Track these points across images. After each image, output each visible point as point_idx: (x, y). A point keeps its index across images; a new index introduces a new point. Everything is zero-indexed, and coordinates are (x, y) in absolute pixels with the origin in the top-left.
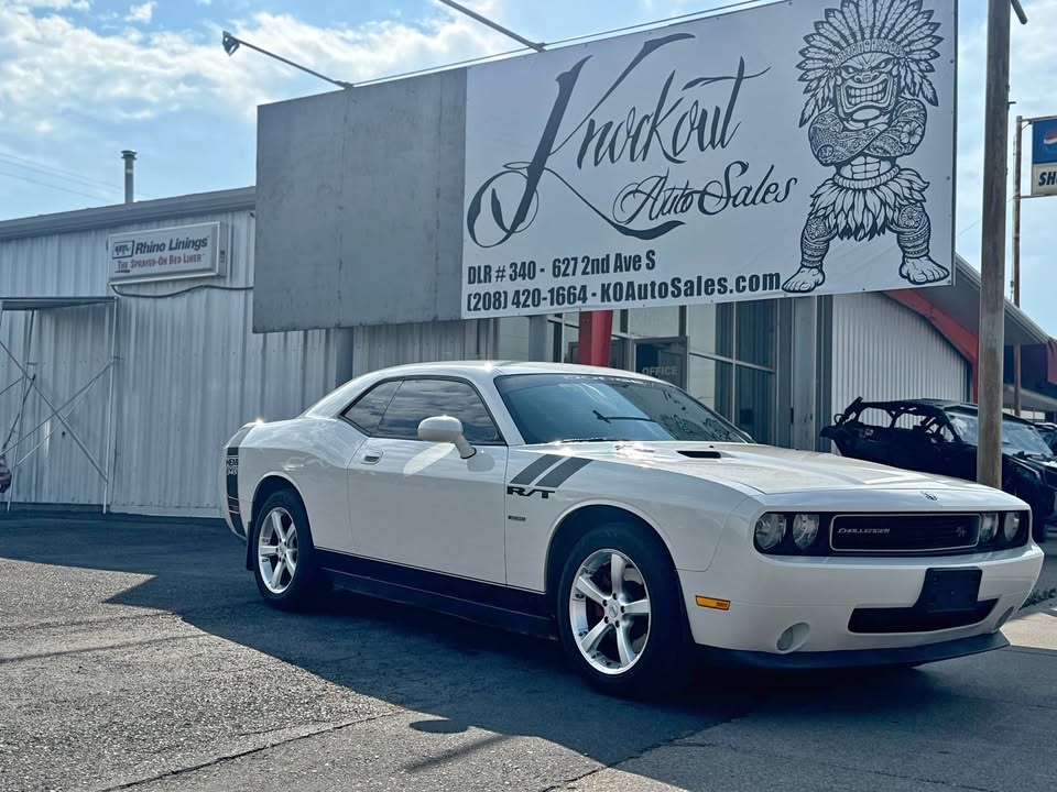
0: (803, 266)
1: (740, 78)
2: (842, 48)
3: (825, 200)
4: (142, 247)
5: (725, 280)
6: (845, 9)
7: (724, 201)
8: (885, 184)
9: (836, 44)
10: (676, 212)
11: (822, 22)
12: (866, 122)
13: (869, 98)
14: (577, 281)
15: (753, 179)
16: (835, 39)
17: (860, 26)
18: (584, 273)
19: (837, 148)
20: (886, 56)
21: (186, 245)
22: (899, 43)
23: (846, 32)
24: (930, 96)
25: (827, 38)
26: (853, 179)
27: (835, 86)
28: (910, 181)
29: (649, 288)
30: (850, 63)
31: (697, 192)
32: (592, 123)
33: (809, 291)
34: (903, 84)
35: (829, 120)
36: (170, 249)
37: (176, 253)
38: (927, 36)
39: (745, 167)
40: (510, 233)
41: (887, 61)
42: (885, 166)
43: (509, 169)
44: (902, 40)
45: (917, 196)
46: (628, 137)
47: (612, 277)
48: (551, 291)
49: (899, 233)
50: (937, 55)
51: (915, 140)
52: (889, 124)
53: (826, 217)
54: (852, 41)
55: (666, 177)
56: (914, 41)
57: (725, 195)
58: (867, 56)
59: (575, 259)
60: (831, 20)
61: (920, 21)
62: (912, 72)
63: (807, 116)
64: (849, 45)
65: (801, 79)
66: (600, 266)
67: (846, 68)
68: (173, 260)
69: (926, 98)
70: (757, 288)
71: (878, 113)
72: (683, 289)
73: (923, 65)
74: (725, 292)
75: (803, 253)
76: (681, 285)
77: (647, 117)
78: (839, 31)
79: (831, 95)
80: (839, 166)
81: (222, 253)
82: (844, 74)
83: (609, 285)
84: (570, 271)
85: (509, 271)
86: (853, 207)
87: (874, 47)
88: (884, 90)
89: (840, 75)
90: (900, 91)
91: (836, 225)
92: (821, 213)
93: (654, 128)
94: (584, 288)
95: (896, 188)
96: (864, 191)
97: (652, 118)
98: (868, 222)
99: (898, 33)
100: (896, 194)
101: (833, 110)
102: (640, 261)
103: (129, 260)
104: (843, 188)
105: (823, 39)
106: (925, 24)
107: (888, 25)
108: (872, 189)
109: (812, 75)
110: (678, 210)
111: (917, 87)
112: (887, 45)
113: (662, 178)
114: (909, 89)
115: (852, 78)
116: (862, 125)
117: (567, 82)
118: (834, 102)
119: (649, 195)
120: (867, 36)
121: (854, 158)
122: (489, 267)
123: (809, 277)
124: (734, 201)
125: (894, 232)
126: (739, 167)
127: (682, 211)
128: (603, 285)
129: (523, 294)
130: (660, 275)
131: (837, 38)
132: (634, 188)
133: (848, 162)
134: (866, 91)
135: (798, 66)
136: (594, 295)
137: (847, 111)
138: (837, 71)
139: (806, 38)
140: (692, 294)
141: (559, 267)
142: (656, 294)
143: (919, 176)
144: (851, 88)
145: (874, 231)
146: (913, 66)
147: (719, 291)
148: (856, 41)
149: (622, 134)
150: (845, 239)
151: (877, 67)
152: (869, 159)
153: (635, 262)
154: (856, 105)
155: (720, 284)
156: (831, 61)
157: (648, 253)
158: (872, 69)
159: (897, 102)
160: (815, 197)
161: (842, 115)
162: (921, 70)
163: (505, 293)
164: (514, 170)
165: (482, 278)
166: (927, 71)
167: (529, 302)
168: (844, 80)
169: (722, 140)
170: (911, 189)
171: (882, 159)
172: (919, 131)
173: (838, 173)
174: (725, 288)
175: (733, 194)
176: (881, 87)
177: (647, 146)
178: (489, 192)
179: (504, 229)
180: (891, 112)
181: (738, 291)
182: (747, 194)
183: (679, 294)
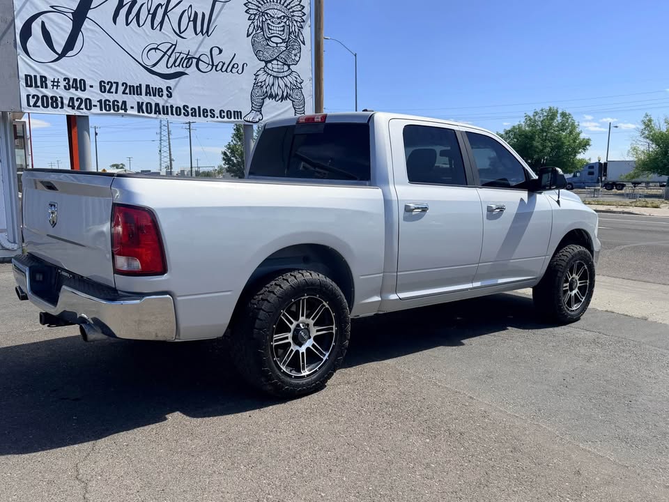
0: (253, 109)
1: (215, 0)
2: (265, 3)
3: (261, 78)
5: (214, 111)
7: (210, 67)
8: (286, 76)
10: (182, 67)
12: (277, 44)
13: (277, 32)
14: (120, 97)
15: (225, 56)
18: (124, 93)
19: (265, 53)
20: (283, 14)
22: (289, 9)
24: (302, 40)
26: (272, 71)
27: (262, 21)
28: (296, 78)
29: (169, 109)
30: (268, 11)
31: (195, 58)
33: (257, 123)
34: (291, 30)
35: (260, 38)
38: (300, 11)
39: (221, 51)
40: (61, 56)
41: (284, 17)
42: (286, 68)
43: (56, 10)
45: (299, 85)
46: (149, 14)
47: (145, 99)
48: (100, 101)
49: (293, 101)
50: (304, 22)
51: (297, 59)
52: (286, 47)
53: (261, 87)
55: (176, 45)
56: (294, 11)
57: (211, 63)
58: (276, 11)
59: (117, 83)
62: (294, 25)
63: (250, 32)
65: (246, 12)
66: (136, 90)
67: (267, 14)
69: (300, 40)
70: (231, 118)
71: (281, 41)
72: (190, 112)
73: (299, 24)
75: (252, 103)
76: (189, 110)
77: (161, 5)
79: (261, 25)
80: (267, 62)
82: (266, 16)
83: (143, 103)
84: (113, 89)
85: (63, 84)
86: (273, 85)
87: (278, 8)
88: (283, 30)
89: (264, 16)
90: (290, 33)
91: (266, 92)
92: (259, 84)
93: (165, 13)
94: (124, 103)
95: (291, 80)
96: (278, 78)
97: (164, 7)
98: (280, 93)
99: (288, 5)
100: (291, 83)
101: (262, 33)
102: (162, 91)
104: (269, 74)
106: (298, 5)
108: (281, 78)
109: (251, 12)
110: (184, 65)
111: (297, 34)
112: (283, 8)
113: (173, 45)
114: (294, 34)
115: (270, 20)
116: (275, 45)
118: (262, 29)
120: (275, 1)
121: (272, 60)
122: (45, 78)
123: (255, 116)
124: (216, 68)
125: (291, 100)
126: (217, 49)
127: (187, 67)
128: (138, 103)
129: (77, 100)
130: (177, 101)
132: (155, 46)
133: (270, 61)
134: (276, 29)
135: (245, 4)
136: (132, 108)
137: (268, 35)
138: (263, 13)
140: (195, 116)
141: (105, 87)
142: (174, 113)
143: (299, 76)
144: (269, 24)
145: (282, 98)
146: (295, 23)
147: (211, 116)
149: (145, 9)
150: (271, 99)
151: (280, 18)
152: (279, 63)
153: (159, 92)
154: (272, 34)
155: (211, 112)
156: (260, 7)
157: (167, 88)
158: (278, 18)
159: (289, 38)
160: (256, 75)
161: (266, 37)
162: (298, 26)
163: (62, 98)
164: (61, 12)
165: (39, 84)
166: (300, 27)
167: (83, 106)
168: (266, 19)
169: (207, 32)
170: (296, 81)
171: (284, 64)
173: (266, 66)
174: (214, 115)
175: (215, 64)
176: (282, 28)
177: (162, 23)
178: (39, 21)
179: (57, 53)
180: (287, 42)
181: (221, 117)
182: (223, 66)
183: (188, 115)
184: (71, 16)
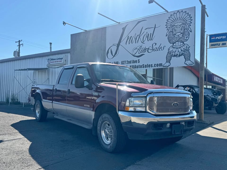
0: (166, 62)
1: (155, 28)
2: (174, 22)
3: (171, 50)
4: (52, 59)
5: (152, 65)
6: (174, 15)
7: (152, 50)
8: (182, 47)
9: (173, 21)
10: (143, 52)
11: (170, 17)
12: (178, 35)
13: (179, 31)
14: (126, 65)
15: (157, 46)
16: (172, 20)
17: (177, 18)
18: (127, 63)
19: (173, 40)
20: (182, 23)
21: (59, 59)
22: (184, 21)
23: (175, 19)
24: (190, 30)
25: (171, 20)
26: (176, 46)
27: (172, 29)
28: (187, 46)
29: (138, 66)
30: (175, 24)
31: (147, 49)
32: (128, 36)
33: (168, 66)
34: (185, 28)
35: (171, 35)
36: (57, 60)
37: (58, 60)
38: (190, 19)
39: (156, 44)
40: (114, 56)
41: (182, 24)
42: (182, 43)
43: (114, 45)
44: (185, 20)
45: (188, 49)
47: (132, 64)
50: (191, 23)
51: (187, 39)
52: (182, 36)
53: (171, 53)
54: (175, 20)
55: (142, 46)
56: (187, 20)
58: (178, 23)
59: (125, 61)
60: (172, 17)
61: (188, 16)
62: (187, 26)
63: (167, 34)
64: (175, 21)
65: (166, 28)
66: (130, 62)
67: (175, 26)
68: (57, 62)
69: (189, 31)
70: (158, 66)
71: (180, 34)
73: (189, 25)
74: (152, 67)
75: (167, 60)
76: (144, 66)
77: (138, 35)
78: (173, 19)
79: (172, 30)
80: (173, 44)
81: (65, 60)
82: (174, 27)
84: (124, 63)
85: (114, 63)
86: (176, 51)
87: (180, 21)
89: (173, 27)
90: (185, 29)
91: (173, 55)
92: (170, 52)
93: (139, 37)
95: (184, 48)
96: (178, 48)
98: (179, 54)
99: (184, 19)
100: (184, 49)
101: (172, 33)
102: (137, 61)
103: (50, 62)
104: (174, 48)
105: (170, 20)
106: (189, 17)
107: (182, 17)
108: (179, 48)
109: (168, 27)
111: (188, 29)
112: (182, 21)
114: (186, 29)
115: (176, 27)
116: (178, 36)
117: (124, 29)
118: (172, 32)
119: (138, 49)
120: (178, 19)
121: (176, 42)
123: (168, 64)
124: (154, 50)
125: (184, 56)
126: (155, 44)
127: (144, 52)
128: (130, 66)
130: (141, 64)
131: (173, 20)
132: (136, 48)
133: (175, 43)
135: (166, 25)
137: (175, 33)
138: (173, 26)
139: (167, 20)
140: (146, 67)
141: (123, 63)
142: (140, 67)
143: (188, 45)
144: (175, 29)
145: (180, 56)
146: (187, 25)
148: (176, 20)
149: (134, 38)
150: (174, 57)
151: (180, 25)
152: (179, 42)
153: (136, 62)
154: (176, 32)
156: (172, 24)
158: (179, 25)
159: (184, 32)
160: (169, 49)
161: (174, 34)
162: (188, 26)
164: (115, 45)
166: (190, 26)
168: (174, 28)
169: (152, 39)
170: (187, 48)
171: (181, 42)
172: (188, 37)
173: (173, 45)
174: (152, 66)
176: (181, 29)
177: (138, 41)
178: (110, 49)
179: (113, 56)
180: (183, 33)
181: (155, 67)
182: (156, 49)
183: (144, 67)
184: (116, 45)
